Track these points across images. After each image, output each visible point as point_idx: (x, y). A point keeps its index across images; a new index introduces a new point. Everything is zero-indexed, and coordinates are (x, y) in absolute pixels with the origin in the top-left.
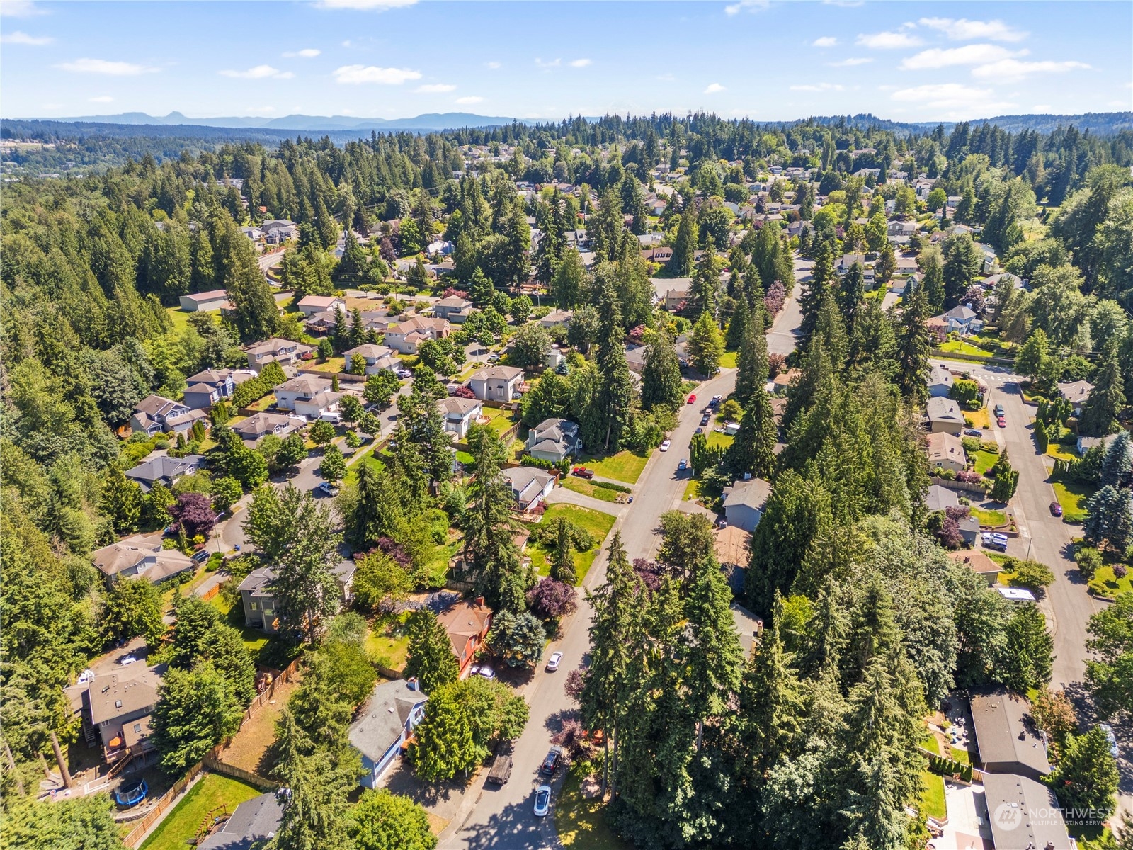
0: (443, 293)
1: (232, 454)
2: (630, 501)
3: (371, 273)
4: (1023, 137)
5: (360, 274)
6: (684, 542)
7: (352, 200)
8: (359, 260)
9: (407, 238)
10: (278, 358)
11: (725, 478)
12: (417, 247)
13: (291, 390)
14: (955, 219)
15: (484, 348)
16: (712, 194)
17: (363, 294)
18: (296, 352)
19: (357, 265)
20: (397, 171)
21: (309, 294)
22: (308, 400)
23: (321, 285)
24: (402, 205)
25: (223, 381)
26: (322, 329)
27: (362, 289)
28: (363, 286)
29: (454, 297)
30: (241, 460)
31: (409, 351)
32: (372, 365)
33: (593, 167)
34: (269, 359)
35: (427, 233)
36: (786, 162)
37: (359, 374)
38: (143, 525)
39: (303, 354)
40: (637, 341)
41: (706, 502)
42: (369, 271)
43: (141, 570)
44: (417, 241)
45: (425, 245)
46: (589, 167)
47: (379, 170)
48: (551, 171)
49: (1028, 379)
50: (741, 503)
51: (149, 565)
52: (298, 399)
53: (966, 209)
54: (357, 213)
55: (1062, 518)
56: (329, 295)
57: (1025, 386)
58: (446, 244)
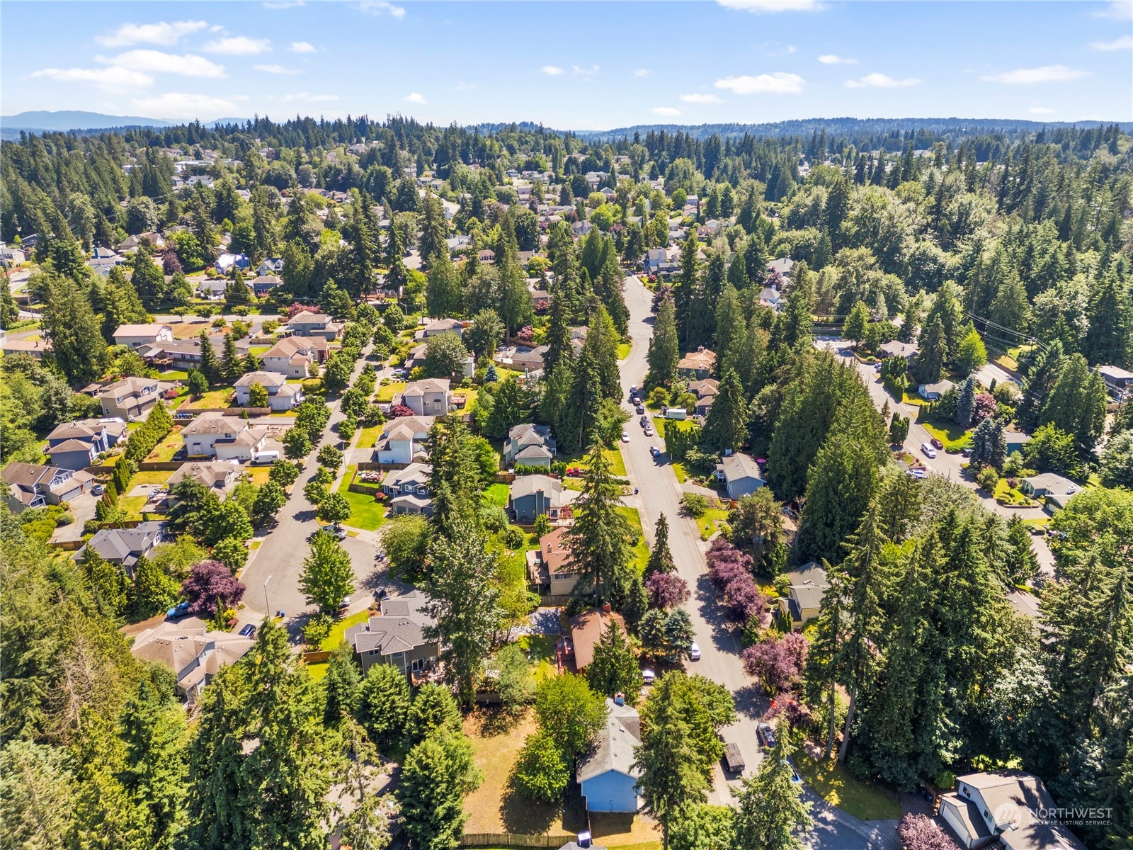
0: (287, 310)
1: (209, 512)
2: (637, 492)
3: (176, 294)
4: (708, 143)
5: (160, 295)
6: (760, 515)
7: (90, 212)
8: (157, 280)
9: (187, 253)
10: (141, 400)
11: (714, 456)
12: (200, 262)
13: (206, 432)
14: (707, 216)
15: (378, 363)
16: (486, 197)
17: (177, 318)
18: (159, 390)
19: (155, 286)
20: (107, 177)
21: (124, 323)
22: (233, 441)
23: (133, 311)
24: (148, 216)
25: (99, 434)
26: (167, 361)
27: (177, 313)
28: (176, 309)
29: (305, 313)
30: (223, 517)
31: (297, 375)
32: (275, 394)
33: (345, 172)
34: (131, 402)
35: (209, 246)
36: (519, 165)
37: (262, 406)
38: (132, 614)
39: (166, 392)
40: (528, 343)
41: (701, 481)
42: (172, 291)
43: (203, 661)
44: (200, 255)
45: (210, 260)
46: (339, 171)
47: (88, 177)
48: (294, 176)
49: (854, 344)
50: (744, 476)
51: (209, 653)
52: (218, 441)
53: (715, 206)
54: (98, 226)
55: (943, 450)
56: (143, 322)
57: (854, 349)
58: (239, 257)
